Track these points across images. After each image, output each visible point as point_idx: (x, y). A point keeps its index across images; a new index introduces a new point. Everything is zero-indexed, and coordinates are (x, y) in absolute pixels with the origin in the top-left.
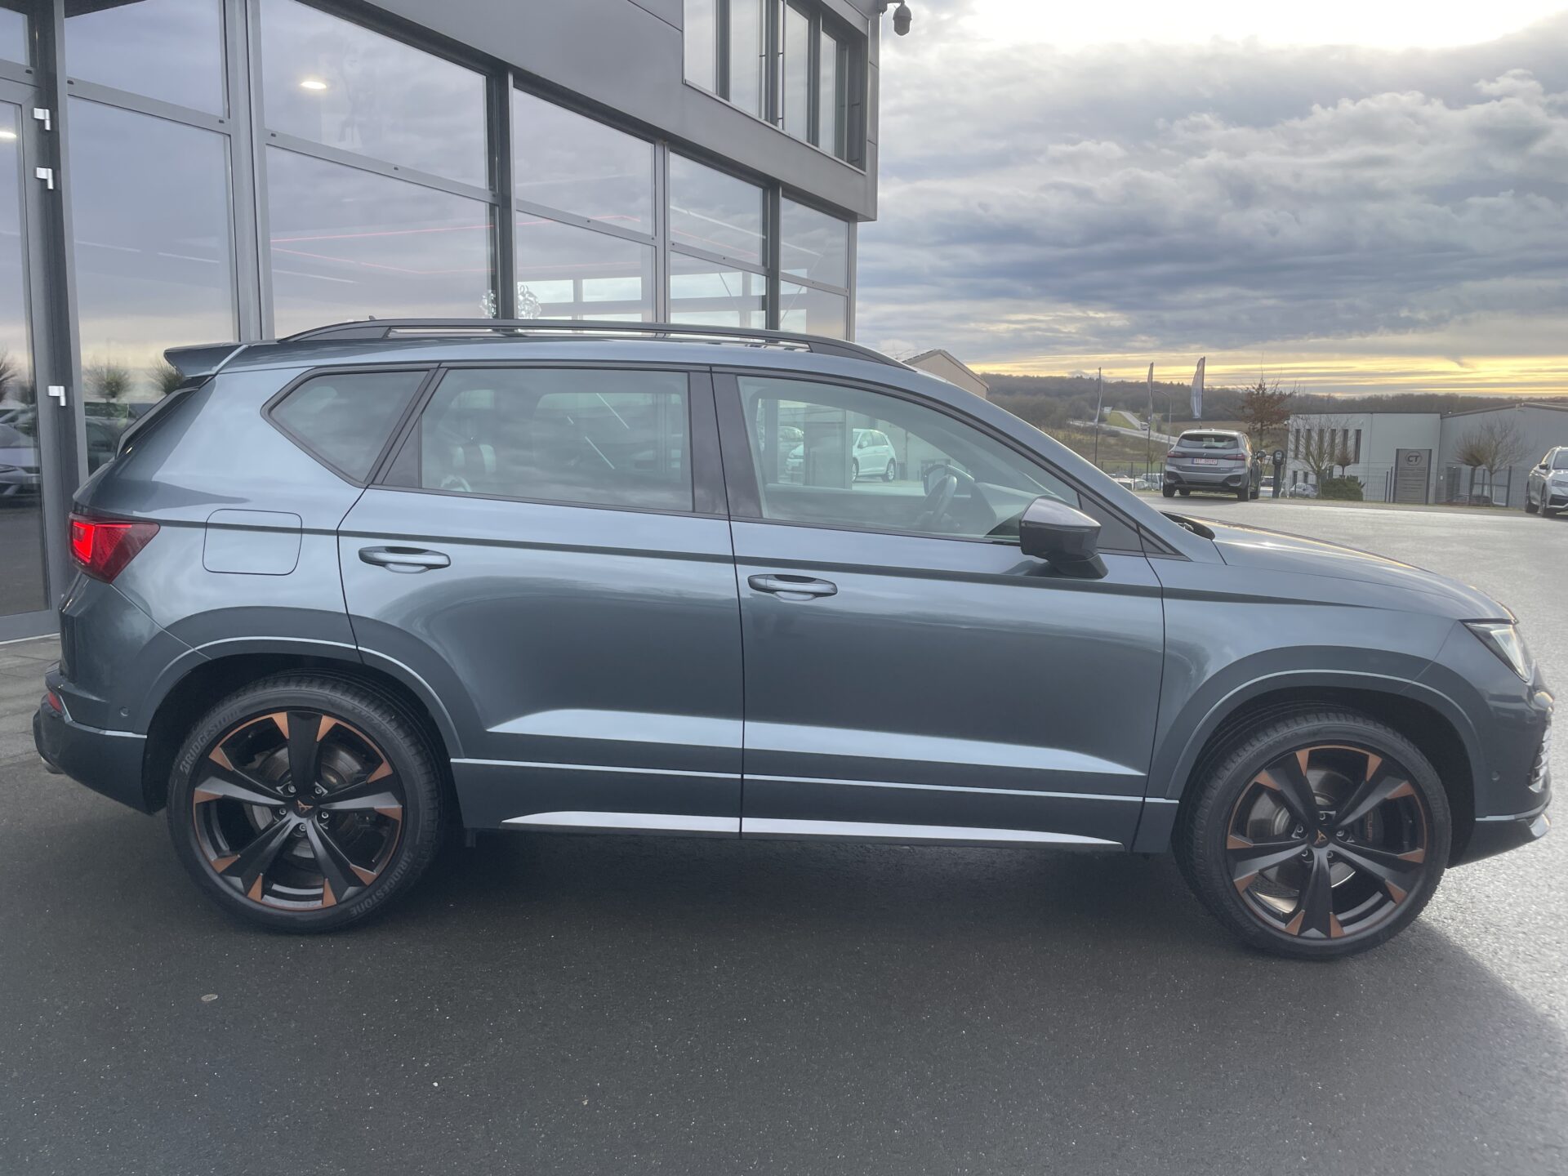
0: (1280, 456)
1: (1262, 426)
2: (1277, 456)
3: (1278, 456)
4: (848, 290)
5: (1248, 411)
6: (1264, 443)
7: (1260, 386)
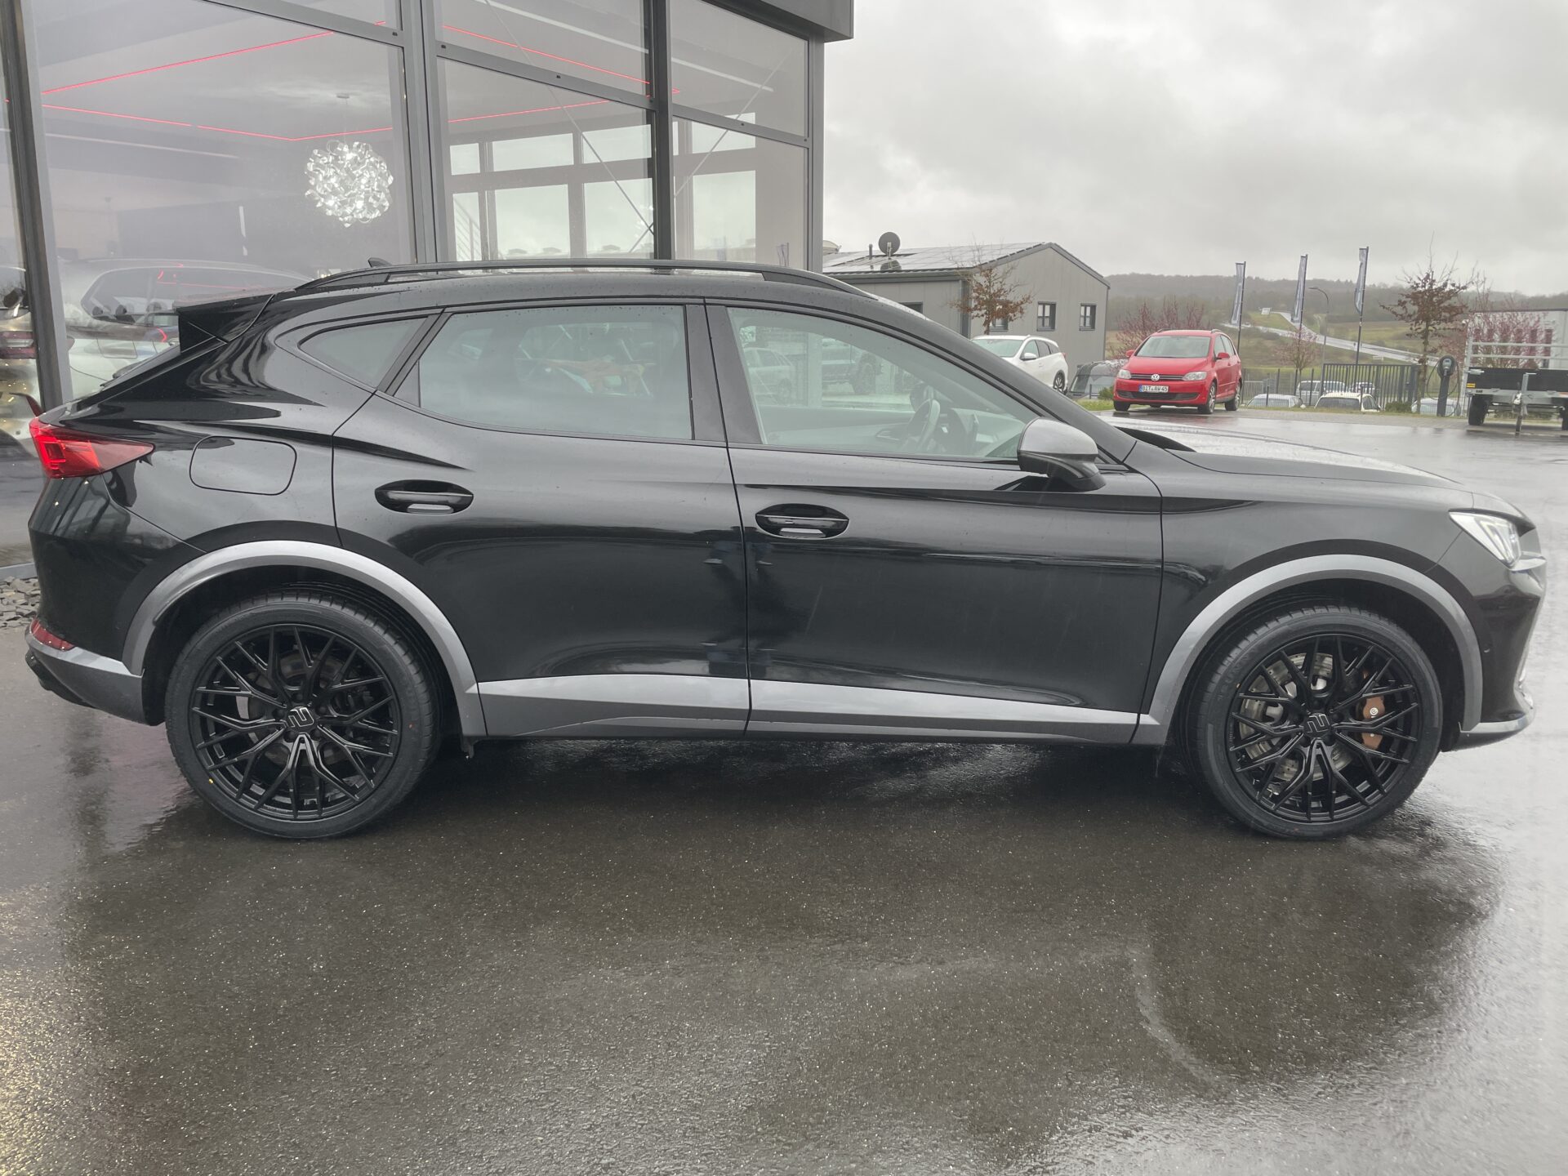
0: (1449, 363)
1: (1427, 326)
2: (1445, 363)
3: (1447, 365)
4: (810, 140)
5: (1413, 308)
6: (1429, 349)
7: (1428, 275)
